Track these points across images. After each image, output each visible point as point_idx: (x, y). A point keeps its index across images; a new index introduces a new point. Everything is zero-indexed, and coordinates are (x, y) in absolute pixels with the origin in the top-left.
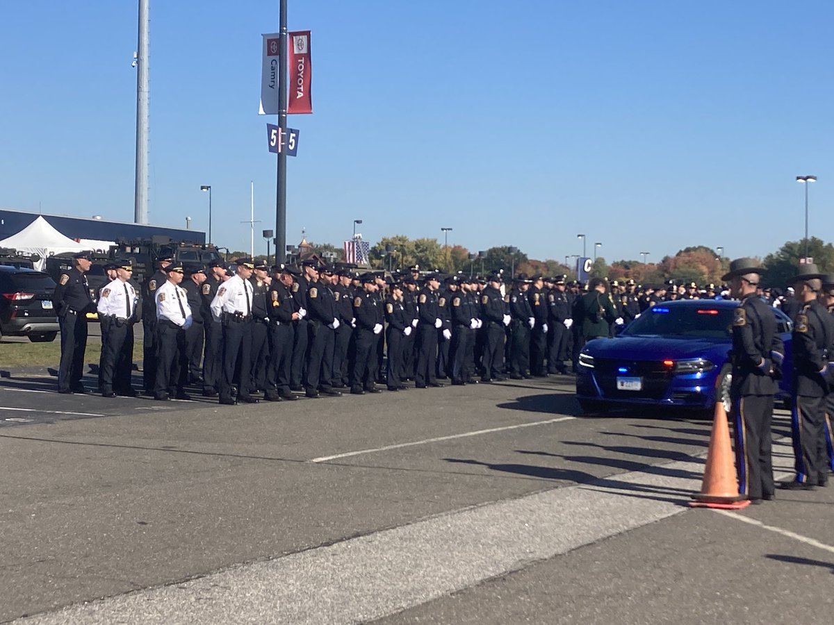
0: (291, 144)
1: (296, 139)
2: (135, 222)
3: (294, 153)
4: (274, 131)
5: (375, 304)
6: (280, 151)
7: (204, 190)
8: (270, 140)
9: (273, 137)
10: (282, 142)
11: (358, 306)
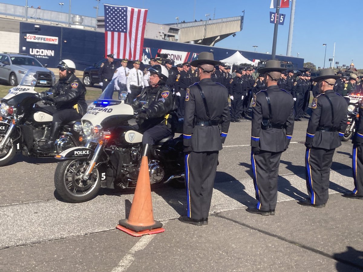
0: (281, 20)
1: (284, 18)
2: (287, 55)
3: (282, 24)
4: (273, 15)
5: (241, 83)
6: (275, 23)
7: (324, 45)
8: (271, 18)
9: (272, 17)
10: (277, 19)
11: (231, 83)
